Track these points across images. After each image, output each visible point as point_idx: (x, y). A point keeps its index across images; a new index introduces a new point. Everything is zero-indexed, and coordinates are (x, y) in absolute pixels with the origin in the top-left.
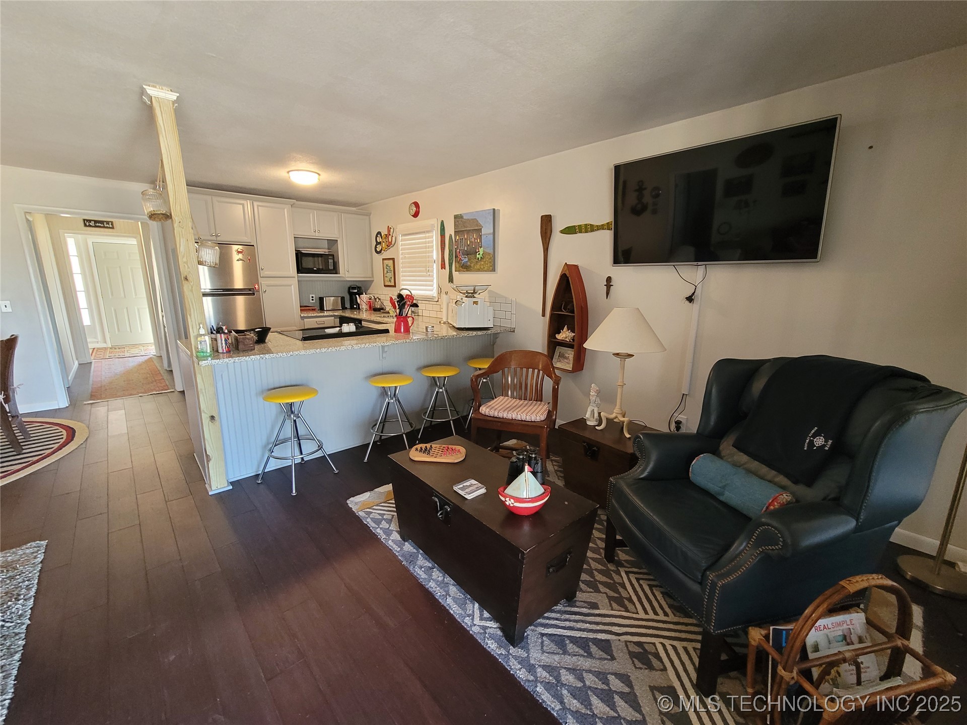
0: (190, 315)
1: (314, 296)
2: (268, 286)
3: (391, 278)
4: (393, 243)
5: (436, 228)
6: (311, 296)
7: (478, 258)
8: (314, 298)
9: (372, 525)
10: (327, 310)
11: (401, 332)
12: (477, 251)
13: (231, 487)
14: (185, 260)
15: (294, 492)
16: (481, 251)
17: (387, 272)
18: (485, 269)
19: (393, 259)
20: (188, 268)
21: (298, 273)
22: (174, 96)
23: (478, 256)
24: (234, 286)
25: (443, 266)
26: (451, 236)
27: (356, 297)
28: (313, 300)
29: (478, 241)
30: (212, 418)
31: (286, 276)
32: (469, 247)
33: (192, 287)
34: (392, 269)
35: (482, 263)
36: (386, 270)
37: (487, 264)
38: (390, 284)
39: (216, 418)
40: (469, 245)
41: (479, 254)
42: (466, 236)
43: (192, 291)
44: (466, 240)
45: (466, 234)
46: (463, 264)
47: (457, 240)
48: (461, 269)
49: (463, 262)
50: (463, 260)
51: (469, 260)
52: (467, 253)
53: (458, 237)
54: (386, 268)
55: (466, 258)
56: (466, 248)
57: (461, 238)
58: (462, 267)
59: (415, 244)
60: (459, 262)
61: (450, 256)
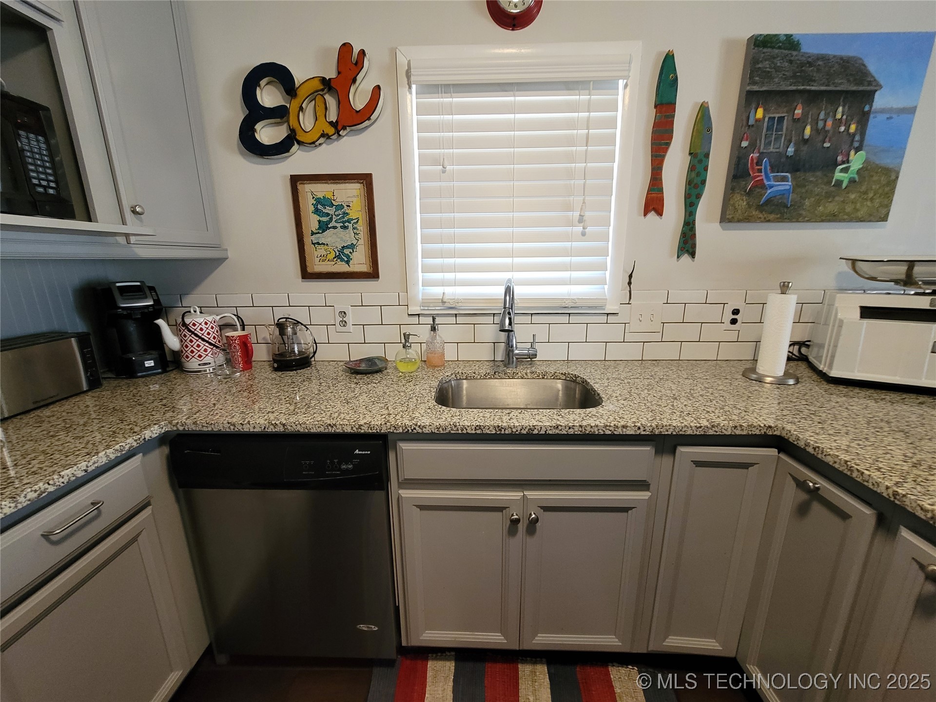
3: (352, 246)
7: (839, 183)
12: (839, 158)
16: (857, 161)
17: (323, 227)
18: (860, 214)
19: (366, 180)
23: (838, 175)
26: (703, 117)
27: (158, 328)
29: (853, 128)
32: (805, 149)
34: (357, 211)
35: (852, 196)
36: (312, 221)
37: (872, 199)
38: (341, 267)
40: (806, 141)
41: (845, 170)
42: (798, 111)
44: (799, 123)
45: (800, 106)
46: (768, 202)
47: (757, 120)
48: (755, 213)
49: (769, 191)
50: (771, 187)
51: (797, 186)
52: (794, 166)
53: (760, 113)
54: (317, 211)
55: (784, 179)
56: (791, 150)
57: (777, 116)
58: (760, 208)
59: (511, 126)
60: (749, 194)
61: (698, 174)
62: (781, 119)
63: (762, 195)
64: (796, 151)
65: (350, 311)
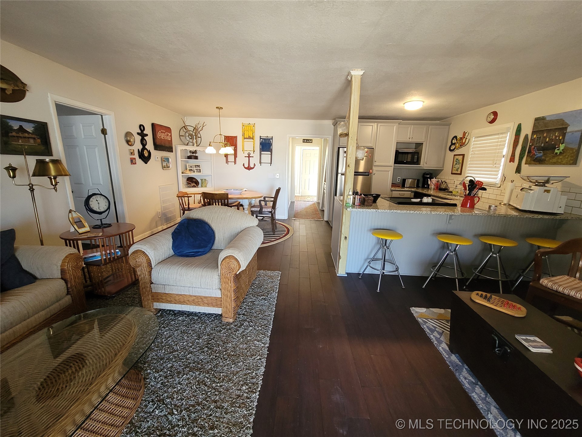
0: (347, 185)
1: (400, 178)
2: (376, 171)
3: (459, 168)
4: (466, 143)
5: (511, 130)
6: (398, 178)
7: (557, 153)
8: (400, 179)
9: (427, 330)
10: (406, 187)
11: (467, 207)
12: (557, 146)
13: (346, 275)
14: (350, 156)
15: (378, 290)
16: (562, 146)
17: (456, 164)
18: (564, 162)
19: (464, 155)
20: (351, 160)
21: (394, 164)
22: (361, 73)
23: (556, 151)
24: (358, 170)
25: (512, 160)
26: (526, 136)
27: (428, 180)
28: (399, 180)
29: (561, 138)
30: (346, 238)
31: (387, 165)
32: (546, 144)
33: (350, 170)
34: (461, 162)
36: (455, 163)
37: (567, 158)
38: (457, 172)
39: (347, 239)
40: (547, 142)
41: (558, 149)
42: (545, 135)
43: (350, 172)
44: (545, 138)
45: (546, 133)
46: (536, 158)
47: (534, 138)
48: (533, 162)
49: (536, 156)
50: (537, 155)
51: (544, 155)
52: (544, 149)
53: (535, 136)
54: (456, 161)
55: (541, 153)
56: (543, 145)
57: (539, 136)
58: (534, 161)
59: (486, 143)
60: (531, 157)
61: (522, 152)
62: (540, 137)
63: (534, 157)
64: (544, 145)
65: (456, 181)
